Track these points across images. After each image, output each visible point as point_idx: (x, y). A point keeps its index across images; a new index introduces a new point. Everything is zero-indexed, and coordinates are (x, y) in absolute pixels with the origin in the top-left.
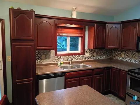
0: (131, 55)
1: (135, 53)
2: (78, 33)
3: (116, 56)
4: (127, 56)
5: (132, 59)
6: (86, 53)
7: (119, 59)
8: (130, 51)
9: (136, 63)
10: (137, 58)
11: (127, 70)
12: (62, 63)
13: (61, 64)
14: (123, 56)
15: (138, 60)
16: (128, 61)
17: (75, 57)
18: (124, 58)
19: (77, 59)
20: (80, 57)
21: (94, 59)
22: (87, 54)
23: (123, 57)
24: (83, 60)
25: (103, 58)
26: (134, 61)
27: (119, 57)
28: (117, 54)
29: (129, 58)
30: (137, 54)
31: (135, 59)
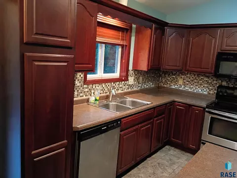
0: (195, 81)
1: (202, 77)
2: (119, 39)
3: (169, 83)
4: (188, 83)
5: (197, 87)
6: (130, 78)
7: (173, 87)
8: (195, 75)
9: (204, 93)
10: (206, 85)
11: (205, 106)
12: (98, 98)
13: (96, 100)
14: (181, 82)
15: (207, 89)
16: (190, 90)
17: (115, 85)
18: (183, 86)
19: (118, 90)
20: (121, 86)
21: (139, 88)
22: (131, 80)
23: (181, 84)
24: (126, 90)
25: (149, 85)
26: (200, 90)
27: (174, 83)
28: (169, 79)
29: (192, 86)
30: (207, 79)
31: (202, 86)
